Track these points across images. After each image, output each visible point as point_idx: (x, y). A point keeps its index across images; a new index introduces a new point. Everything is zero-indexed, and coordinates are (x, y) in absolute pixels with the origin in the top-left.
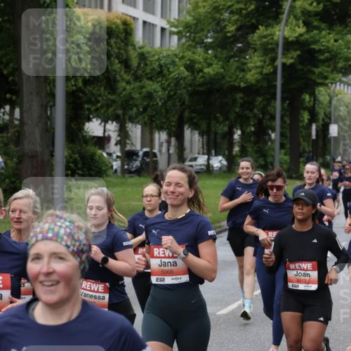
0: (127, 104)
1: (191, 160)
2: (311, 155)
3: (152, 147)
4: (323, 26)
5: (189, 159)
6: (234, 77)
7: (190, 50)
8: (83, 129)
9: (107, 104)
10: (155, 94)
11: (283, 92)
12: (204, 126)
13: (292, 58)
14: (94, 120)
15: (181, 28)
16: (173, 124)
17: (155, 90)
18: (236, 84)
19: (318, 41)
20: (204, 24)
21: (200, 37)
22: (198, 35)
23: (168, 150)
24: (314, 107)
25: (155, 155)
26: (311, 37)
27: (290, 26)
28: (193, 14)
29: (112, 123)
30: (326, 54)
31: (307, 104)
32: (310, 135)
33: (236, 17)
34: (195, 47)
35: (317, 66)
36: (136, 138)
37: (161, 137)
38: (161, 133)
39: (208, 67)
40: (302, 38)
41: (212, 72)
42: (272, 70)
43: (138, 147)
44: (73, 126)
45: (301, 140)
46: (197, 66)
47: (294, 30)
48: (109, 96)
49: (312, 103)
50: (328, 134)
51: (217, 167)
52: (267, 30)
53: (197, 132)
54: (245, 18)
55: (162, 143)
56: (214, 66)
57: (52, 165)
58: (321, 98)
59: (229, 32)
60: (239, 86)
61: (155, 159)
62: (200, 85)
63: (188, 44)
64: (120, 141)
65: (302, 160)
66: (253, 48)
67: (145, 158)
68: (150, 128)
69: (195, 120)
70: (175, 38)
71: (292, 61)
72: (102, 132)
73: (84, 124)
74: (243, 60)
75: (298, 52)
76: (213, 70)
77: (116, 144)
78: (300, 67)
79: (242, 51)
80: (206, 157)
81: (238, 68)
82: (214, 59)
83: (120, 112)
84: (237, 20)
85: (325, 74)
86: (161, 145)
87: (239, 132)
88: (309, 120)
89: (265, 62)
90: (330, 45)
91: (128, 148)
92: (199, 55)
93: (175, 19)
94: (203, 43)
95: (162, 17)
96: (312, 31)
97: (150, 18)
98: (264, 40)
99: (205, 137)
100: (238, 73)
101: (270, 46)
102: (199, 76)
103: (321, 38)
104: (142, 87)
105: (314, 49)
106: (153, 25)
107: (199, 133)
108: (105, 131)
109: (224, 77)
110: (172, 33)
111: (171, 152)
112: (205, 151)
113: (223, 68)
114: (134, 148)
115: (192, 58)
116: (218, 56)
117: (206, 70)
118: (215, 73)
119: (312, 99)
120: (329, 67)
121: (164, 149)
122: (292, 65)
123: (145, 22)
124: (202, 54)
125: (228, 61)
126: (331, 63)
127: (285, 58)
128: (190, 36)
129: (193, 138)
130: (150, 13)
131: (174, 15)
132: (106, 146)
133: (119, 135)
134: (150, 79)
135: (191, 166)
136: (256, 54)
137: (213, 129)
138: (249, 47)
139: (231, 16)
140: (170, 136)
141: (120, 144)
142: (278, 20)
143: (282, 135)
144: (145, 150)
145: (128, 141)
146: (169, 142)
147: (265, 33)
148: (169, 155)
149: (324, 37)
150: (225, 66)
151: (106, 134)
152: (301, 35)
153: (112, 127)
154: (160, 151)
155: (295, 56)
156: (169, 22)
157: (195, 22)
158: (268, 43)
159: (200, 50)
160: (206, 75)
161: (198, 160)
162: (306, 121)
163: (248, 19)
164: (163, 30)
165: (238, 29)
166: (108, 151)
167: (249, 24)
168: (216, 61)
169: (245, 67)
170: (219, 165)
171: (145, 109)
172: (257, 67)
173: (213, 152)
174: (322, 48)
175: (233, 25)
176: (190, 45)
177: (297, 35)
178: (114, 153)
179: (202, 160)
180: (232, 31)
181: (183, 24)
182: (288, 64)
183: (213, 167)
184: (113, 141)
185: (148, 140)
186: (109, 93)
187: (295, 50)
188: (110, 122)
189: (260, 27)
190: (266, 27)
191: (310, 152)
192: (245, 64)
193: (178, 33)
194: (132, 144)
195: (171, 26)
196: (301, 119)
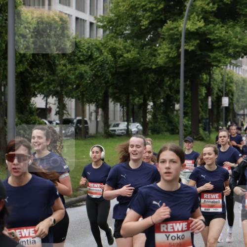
0: (64, 82)
1: (114, 126)
2: (208, 121)
3: (84, 116)
4: (217, 20)
5: (112, 125)
6: (147, 60)
7: (112, 40)
8: (30, 102)
9: (48, 83)
10: (85, 74)
11: (185, 72)
12: (124, 99)
13: (193, 46)
14: (39, 95)
15: (105, 23)
16: (100, 98)
17: (85, 71)
18: (149, 66)
19: (214, 32)
20: (123, 19)
21: (120, 30)
22: (118, 28)
23: (97, 118)
24: (210, 84)
25: (86, 122)
26: (207, 30)
27: (192, 21)
28: (114, 12)
29: (53, 97)
30: (220, 43)
31: (205, 82)
32: (207, 105)
33: (149, 14)
34: (117, 38)
35: (212, 52)
36: (71, 109)
37: (90, 108)
38: (91, 105)
39: (127, 53)
40: (201, 30)
41: (130, 57)
42: (176, 55)
43: (73, 116)
44: (22, 100)
45: (200, 109)
46: (119, 52)
47: (196, 24)
48: (50, 76)
49: (208, 80)
50: (221, 104)
51: (135, 131)
52: (173, 24)
53: (119, 104)
54: (156, 14)
55: (92, 113)
56: (132, 52)
57: (6, 131)
58: (215, 77)
59: (143, 25)
60: (151, 68)
61: (86, 125)
62: (121, 67)
63: (111, 35)
64: (59, 111)
65: (200, 125)
66: (162, 38)
67: (79, 125)
68: (82, 101)
69: (117, 95)
70: (101, 31)
71: (193, 48)
72: (45, 104)
73: (30, 99)
74: (154, 47)
75: (198, 41)
76: (132, 56)
77: (56, 114)
78: (199, 53)
79: (153, 41)
80: (126, 123)
81: (150, 54)
82: (131, 46)
83: (59, 89)
84: (149, 17)
85: (219, 58)
86: (91, 114)
87: (151, 104)
88: (206, 93)
89: (172, 49)
90: (222, 36)
91: (65, 117)
92: (120, 43)
93: (100, 16)
94: (123, 34)
95: (90, 14)
96: (209, 25)
97: (81, 15)
98: (171, 32)
99: (125, 108)
100: (150, 58)
101: (176, 37)
102: (120, 61)
103: (216, 30)
104: (76, 69)
105: (210, 39)
106: (84, 20)
107: (120, 105)
108: (47, 104)
109: (139, 61)
110: (98, 27)
111: (98, 120)
112: (125, 119)
113: (138, 53)
114: (69, 117)
115: (114, 46)
116: (135, 44)
117: (125, 55)
118: (132, 57)
119: (208, 78)
120: (221, 53)
121: (93, 118)
122: (192, 51)
123: (77, 19)
124: (122, 42)
125: (143, 49)
126: (224, 49)
127: (188, 45)
128: (112, 29)
129: (115, 109)
130: (81, 11)
131: (100, 13)
132: (48, 116)
133: (58, 107)
134: (82, 62)
135: (115, 131)
136: (164, 42)
137: (131, 101)
138: (159, 37)
139: (144, 13)
140: (97, 107)
141: (59, 114)
142: (182, 16)
143: (185, 105)
144: (78, 118)
145: (65, 112)
146: (97, 112)
147: (172, 26)
148: (97, 122)
149: (218, 29)
150: (140, 52)
151: (48, 106)
152: (200, 28)
153: (52, 101)
154: (90, 119)
155: (195, 44)
156: (96, 18)
157: (116, 18)
158: (174, 34)
159: (120, 40)
160: (125, 59)
161: (120, 126)
162: (204, 95)
163: (158, 15)
164: (91, 24)
165: (150, 23)
166: (49, 119)
167: (159, 19)
168: (133, 48)
169: (156, 53)
170: (136, 129)
171: (78, 86)
172: (165, 53)
173: (132, 119)
174: (216, 38)
175: (147, 20)
176: (112, 36)
177: (197, 27)
178: (54, 121)
179: (123, 126)
180: (146, 25)
181: (107, 20)
182: (190, 50)
183: (132, 132)
184: (53, 112)
185: (80, 111)
186: (50, 74)
187: (195, 39)
188: (51, 97)
189: (168, 22)
190: (173, 21)
191: (207, 119)
192: (156, 50)
193: (103, 27)
194: (68, 114)
195: (98, 22)
196: (200, 93)
